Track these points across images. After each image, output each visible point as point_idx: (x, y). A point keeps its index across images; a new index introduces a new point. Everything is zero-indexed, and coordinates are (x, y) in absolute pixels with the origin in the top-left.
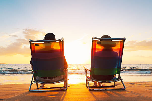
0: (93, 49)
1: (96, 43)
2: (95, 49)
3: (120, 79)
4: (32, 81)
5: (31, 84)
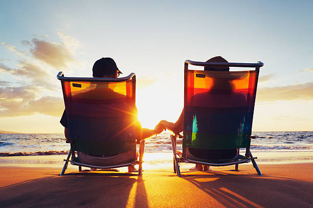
0: (188, 90)
1: (195, 76)
2: (192, 89)
3: (248, 157)
4: (67, 161)
5: (65, 167)
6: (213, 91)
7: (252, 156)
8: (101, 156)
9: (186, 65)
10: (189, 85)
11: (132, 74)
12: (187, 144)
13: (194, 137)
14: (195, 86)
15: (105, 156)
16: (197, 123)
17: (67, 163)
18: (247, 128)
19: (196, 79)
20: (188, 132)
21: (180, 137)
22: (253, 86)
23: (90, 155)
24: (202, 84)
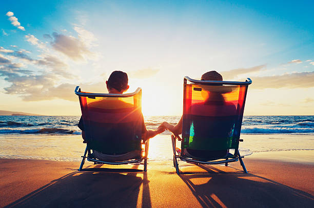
0: (187, 101)
1: (193, 89)
2: (190, 100)
3: (237, 156)
4: (84, 157)
5: (83, 163)
6: (208, 102)
7: (239, 156)
8: (113, 154)
9: (185, 80)
10: (187, 97)
11: (139, 88)
12: (185, 146)
13: (191, 140)
14: (193, 98)
15: (117, 154)
16: (194, 129)
17: (84, 159)
18: (236, 133)
19: (194, 92)
20: (186, 136)
21: (180, 140)
22: (242, 99)
23: (103, 153)
24: (199, 96)
